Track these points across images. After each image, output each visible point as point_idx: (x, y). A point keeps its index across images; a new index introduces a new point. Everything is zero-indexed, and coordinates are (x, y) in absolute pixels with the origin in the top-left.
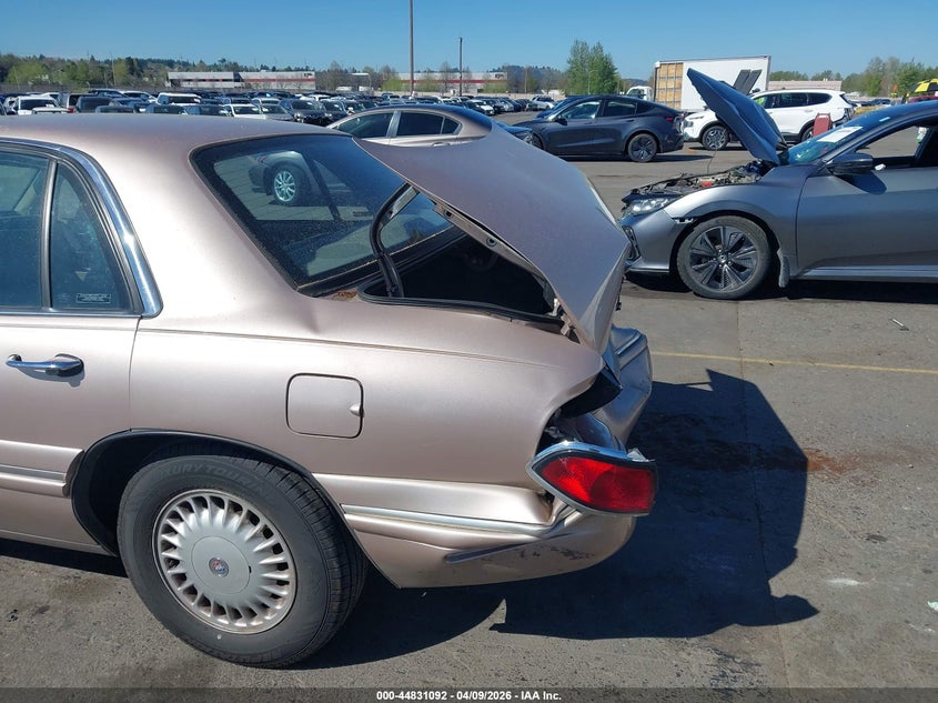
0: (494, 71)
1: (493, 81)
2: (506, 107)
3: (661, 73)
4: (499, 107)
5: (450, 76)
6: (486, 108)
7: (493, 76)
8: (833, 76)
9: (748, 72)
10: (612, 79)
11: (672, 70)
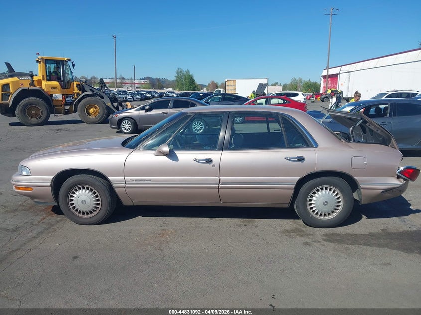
0: (143, 79)
1: (143, 83)
2: (156, 95)
3: (227, 83)
4: (154, 95)
5: (124, 81)
6: (149, 95)
7: (142, 81)
8: (279, 84)
9: (262, 84)
10: (194, 84)
11: (232, 82)
